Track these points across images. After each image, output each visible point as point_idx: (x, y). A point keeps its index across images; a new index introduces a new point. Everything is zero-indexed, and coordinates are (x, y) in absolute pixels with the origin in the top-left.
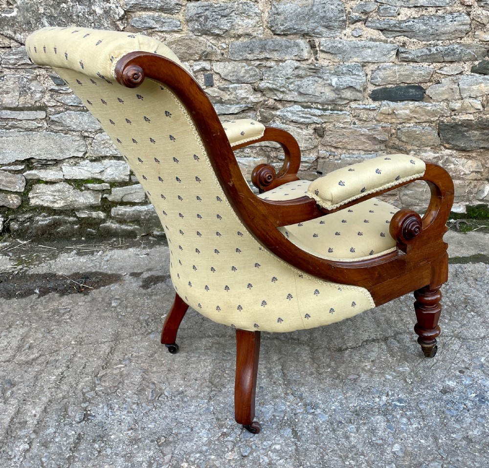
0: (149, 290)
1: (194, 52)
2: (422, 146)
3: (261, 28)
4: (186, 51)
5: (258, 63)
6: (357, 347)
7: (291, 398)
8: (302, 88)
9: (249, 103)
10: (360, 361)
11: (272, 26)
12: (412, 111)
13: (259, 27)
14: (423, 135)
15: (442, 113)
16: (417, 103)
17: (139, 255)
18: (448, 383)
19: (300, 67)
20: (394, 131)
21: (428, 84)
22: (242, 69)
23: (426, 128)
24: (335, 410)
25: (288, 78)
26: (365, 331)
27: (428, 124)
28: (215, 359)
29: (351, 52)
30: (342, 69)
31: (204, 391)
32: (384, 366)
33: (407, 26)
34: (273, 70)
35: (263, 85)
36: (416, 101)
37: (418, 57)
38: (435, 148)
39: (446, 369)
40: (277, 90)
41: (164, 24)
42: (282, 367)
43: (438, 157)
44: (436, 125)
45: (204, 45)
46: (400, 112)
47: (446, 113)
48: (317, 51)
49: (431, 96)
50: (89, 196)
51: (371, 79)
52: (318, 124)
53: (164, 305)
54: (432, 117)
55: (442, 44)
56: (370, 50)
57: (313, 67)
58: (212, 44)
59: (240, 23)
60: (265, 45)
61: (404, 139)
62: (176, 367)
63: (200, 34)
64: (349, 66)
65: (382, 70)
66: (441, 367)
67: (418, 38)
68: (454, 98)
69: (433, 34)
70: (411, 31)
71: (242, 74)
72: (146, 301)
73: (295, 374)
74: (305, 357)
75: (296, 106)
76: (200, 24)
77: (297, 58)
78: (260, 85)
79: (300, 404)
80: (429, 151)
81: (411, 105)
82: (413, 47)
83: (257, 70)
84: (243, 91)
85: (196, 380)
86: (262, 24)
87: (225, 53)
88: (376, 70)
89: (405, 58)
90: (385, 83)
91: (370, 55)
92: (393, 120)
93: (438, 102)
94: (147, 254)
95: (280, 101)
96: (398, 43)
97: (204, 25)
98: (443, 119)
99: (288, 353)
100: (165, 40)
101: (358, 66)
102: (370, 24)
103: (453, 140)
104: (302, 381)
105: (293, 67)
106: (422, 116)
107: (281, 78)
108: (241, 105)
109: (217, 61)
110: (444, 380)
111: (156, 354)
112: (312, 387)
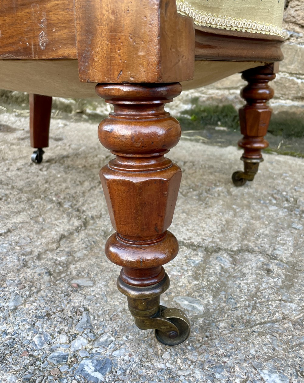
110: (260, 365)
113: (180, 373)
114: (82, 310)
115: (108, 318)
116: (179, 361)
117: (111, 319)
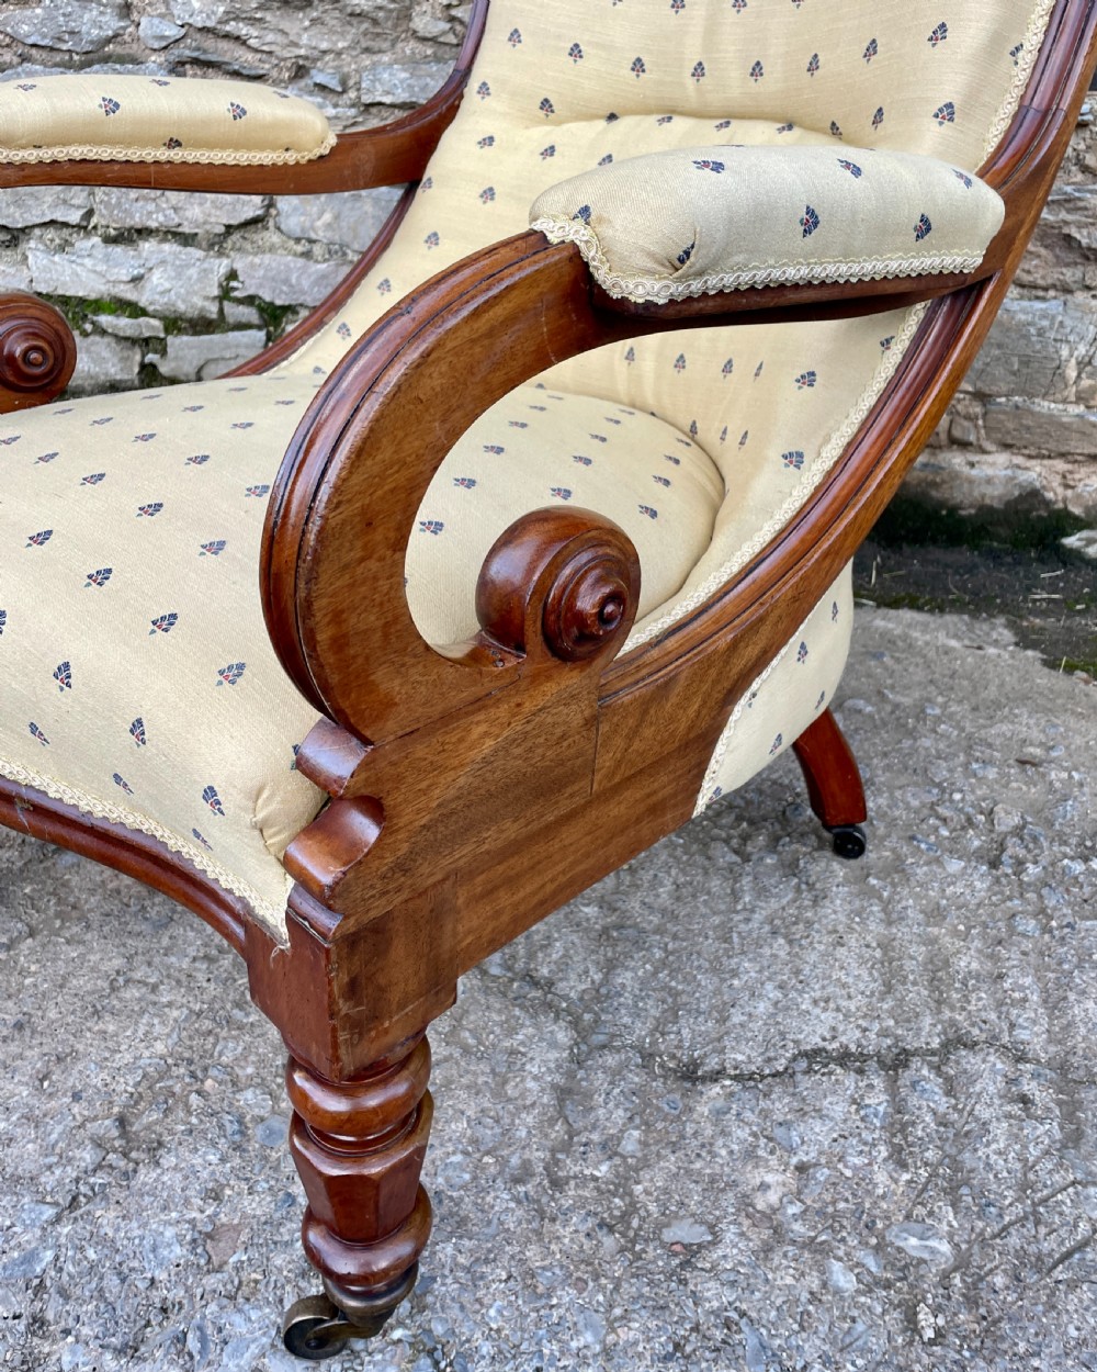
6: (763, 1077)
10: (750, 1154)
26: (827, 1000)
28: (199, 1014)
32: (841, 1205)
50: (106, 354)
62: (52, 1014)
73: (458, 1158)
74: (536, 1078)
85: (76, 1097)
99: (480, 1043)
111: (30, 941)
112: (490, 1251)
114: (735, 1316)
115: (796, 1327)
117: (803, 1328)
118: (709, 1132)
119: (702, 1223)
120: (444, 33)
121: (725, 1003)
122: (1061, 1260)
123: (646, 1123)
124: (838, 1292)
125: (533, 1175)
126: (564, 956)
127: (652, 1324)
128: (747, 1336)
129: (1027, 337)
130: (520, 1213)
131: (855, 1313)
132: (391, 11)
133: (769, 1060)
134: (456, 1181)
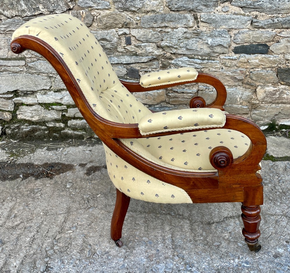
0: (90, 176)
1: (119, 22)
2: (266, 83)
3: (162, 6)
4: (114, 22)
5: (160, 29)
6: (220, 222)
7: (176, 258)
8: (189, 46)
9: (154, 55)
10: (222, 232)
11: (169, 5)
12: (260, 61)
13: (161, 6)
14: (267, 76)
15: (280, 62)
16: (263, 55)
17: (85, 151)
18: (279, 250)
19: (187, 32)
20: (248, 73)
21: (272, 43)
22: (150, 33)
23: (269, 71)
24: (204, 269)
25: (179, 39)
26: (226, 210)
27: (270, 69)
28: (129, 229)
29: (221, 22)
30: (215, 33)
31: (121, 252)
33: (258, 4)
34: (170, 34)
35: (163, 44)
36: (263, 54)
37: (265, 25)
38: (274, 84)
39: (277, 240)
40: (173, 47)
41: (99, 4)
42: (172, 235)
43: (276, 90)
44: (276, 69)
45: (125, 18)
46: (253, 61)
47: (282, 62)
48: (199, 21)
49: (273, 51)
50: (54, 113)
51: (234, 40)
52: (199, 69)
53: (99, 188)
54: (273, 64)
55: (281, 17)
56: (233, 21)
57: (196, 32)
58: (130, 17)
59: (148, 3)
60: (165, 17)
61: (254, 78)
62: (105, 233)
63: (122, 11)
64: (220, 31)
65: (241, 34)
66: (274, 238)
67: (266, 13)
68: (288, 52)
69: (276, 10)
70: (261, 8)
71: (149, 37)
72: (88, 184)
73: (180, 240)
74: (186, 228)
75: (184, 57)
76: (122, 4)
77: (185, 26)
78: (161, 44)
79: (182, 263)
80: (271, 86)
81: (260, 56)
82: (263, 19)
83: (159, 34)
84: (150, 48)
86: (162, 4)
87: (138, 23)
88: (237, 34)
89: (257, 26)
90: (243, 43)
91: (233, 24)
92: (247, 66)
93: (278, 54)
94: (90, 151)
95: (174, 54)
96: (252, 16)
97: (125, 5)
98: (280, 66)
99: (175, 225)
100: (100, 14)
101: (226, 31)
102: (234, 3)
103: (286, 79)
104: (184, 246)
105: (183, 32)
106: (267, 63)
107: (175, 40)
108: (149, 57)
109: (134, 28)
110: (276, 248)
111: (93, 223)
112: (190, 251)
113: (262, 257)
114: (227, 252)
115: (236, 252)
116: (260, 255)
118: (215, 230)
119: (218, 242)
120: (124, 51)
121: (211, 213)
122: (269, 237)
123: (205, 231)
124: (240, 246)
125: (192, 241)
126: (183, 211)
127: (217, 255)
128: (230, 254)
129: (230, 94)
130: (192, 245)
131: (243, 248)
132: (113, 48)
133: (220, 220)
134: (181, 243)
